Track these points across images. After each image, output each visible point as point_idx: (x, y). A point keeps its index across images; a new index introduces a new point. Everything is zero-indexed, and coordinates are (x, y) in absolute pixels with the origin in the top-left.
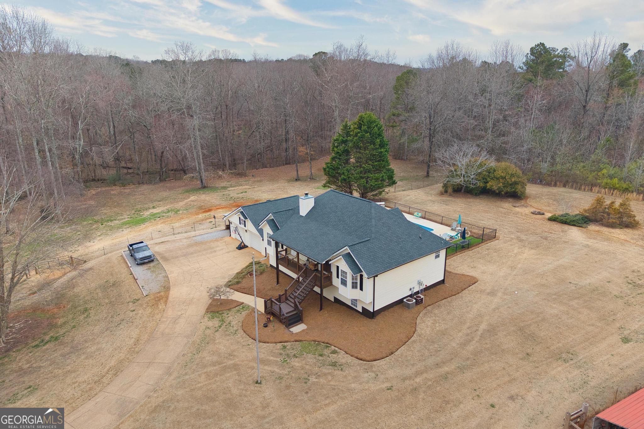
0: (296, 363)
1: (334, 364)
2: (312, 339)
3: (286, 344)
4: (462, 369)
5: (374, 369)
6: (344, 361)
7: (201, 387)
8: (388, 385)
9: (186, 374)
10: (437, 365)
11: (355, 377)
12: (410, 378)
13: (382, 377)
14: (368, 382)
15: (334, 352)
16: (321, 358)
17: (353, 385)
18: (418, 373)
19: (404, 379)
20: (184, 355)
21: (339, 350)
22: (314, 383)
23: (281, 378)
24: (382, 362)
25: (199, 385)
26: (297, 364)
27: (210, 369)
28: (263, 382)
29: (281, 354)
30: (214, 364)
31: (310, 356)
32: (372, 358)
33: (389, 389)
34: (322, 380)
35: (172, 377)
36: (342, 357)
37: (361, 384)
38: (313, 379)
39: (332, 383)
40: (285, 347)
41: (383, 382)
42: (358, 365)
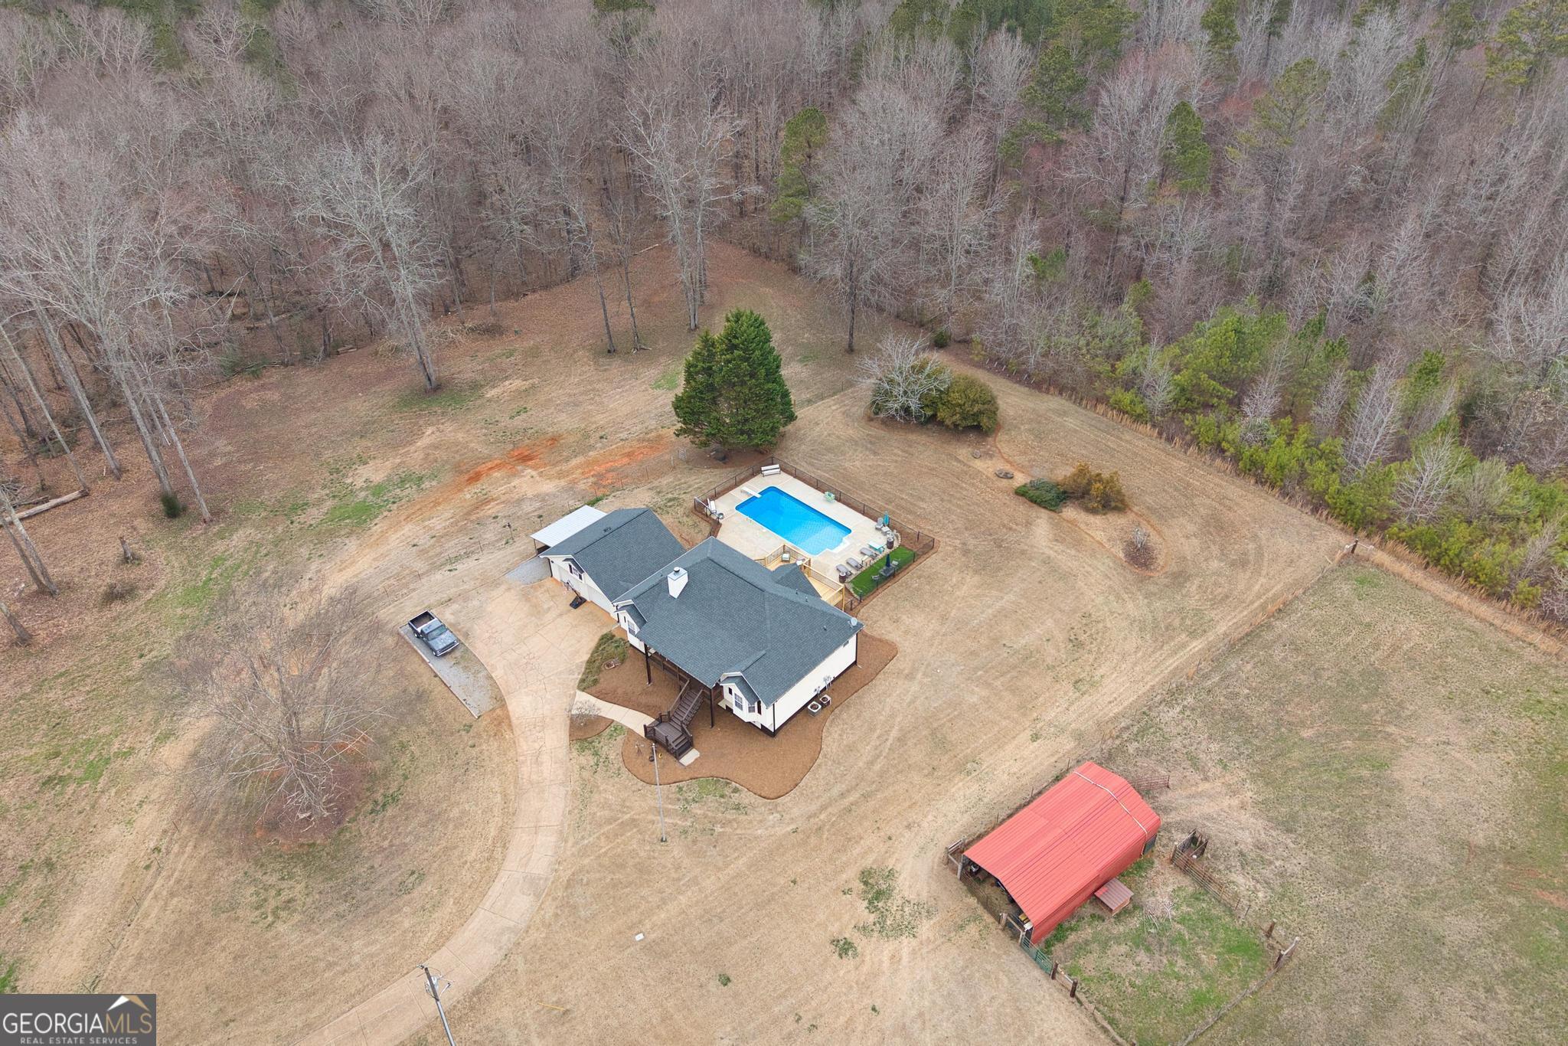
0: (697, 809)
1: (737, 807)
2: (708, 774)
3: (681, 784)
4: (866, 797)
5: (779, 809)
6: (747, 801)
7: (606, 853)
8: (793, 826)
9: (583, 838)
10: (842, 795)
11: (761, 821)
12: (815, 815)
13: (787, 817)
14: (773, 827)
15: (736, 790)
16: (722, 800)
17: (759, 832)
18: (823, 808)
19: (809, 817)
20: (570, 812)
21: (740, 787)
22: (720, 834)
23: (685, 832)
24: (786, 799)
25: (603, 850)
26: (699, 812)
27: (606, 828)
28: (669, 839)
29: (679, 800)
30: (609, 821)
31: (711, 798)
32: (775, 795)
33: (795, 831)
34: (728, 830)
35: (570, 844)
36: (746, 797)
37: (767, 829)
38: (718, 829)
39: (739, 831)
40: (681, 789)
41: (788, 824)
42: (764, 805)
